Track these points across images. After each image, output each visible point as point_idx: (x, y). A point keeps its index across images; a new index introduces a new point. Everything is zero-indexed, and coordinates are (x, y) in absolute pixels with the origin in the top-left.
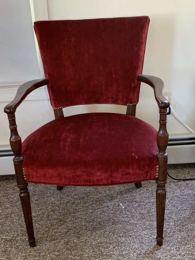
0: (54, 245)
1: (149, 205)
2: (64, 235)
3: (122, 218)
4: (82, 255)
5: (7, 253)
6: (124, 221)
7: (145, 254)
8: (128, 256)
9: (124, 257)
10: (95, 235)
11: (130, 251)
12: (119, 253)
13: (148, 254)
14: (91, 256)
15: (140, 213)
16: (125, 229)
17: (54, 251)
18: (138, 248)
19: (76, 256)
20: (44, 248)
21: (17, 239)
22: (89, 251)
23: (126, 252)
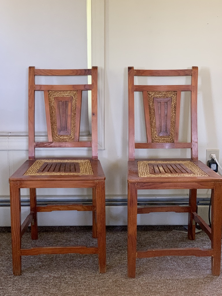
0: (103, 283)
1: (195, 258)
2: (111, 276)
3: (168, 266)
4: (131, 291)
5: (57, 286)
6: (171, 269)
7: (192, 293)
8: (176, 293)
9: (172, 294)
10: (142, 277)
11: (177, 290)
12: (167, 291)
13: (195, 293)
14: (140, 292)
15: (186, 264)
16: (172, 274)
17: (103, 287)
18: (185, 288)
19: (126, 291)
20: (93, 285)
21: (65, 277)
22: (138, 289)
23: (174, 290)
